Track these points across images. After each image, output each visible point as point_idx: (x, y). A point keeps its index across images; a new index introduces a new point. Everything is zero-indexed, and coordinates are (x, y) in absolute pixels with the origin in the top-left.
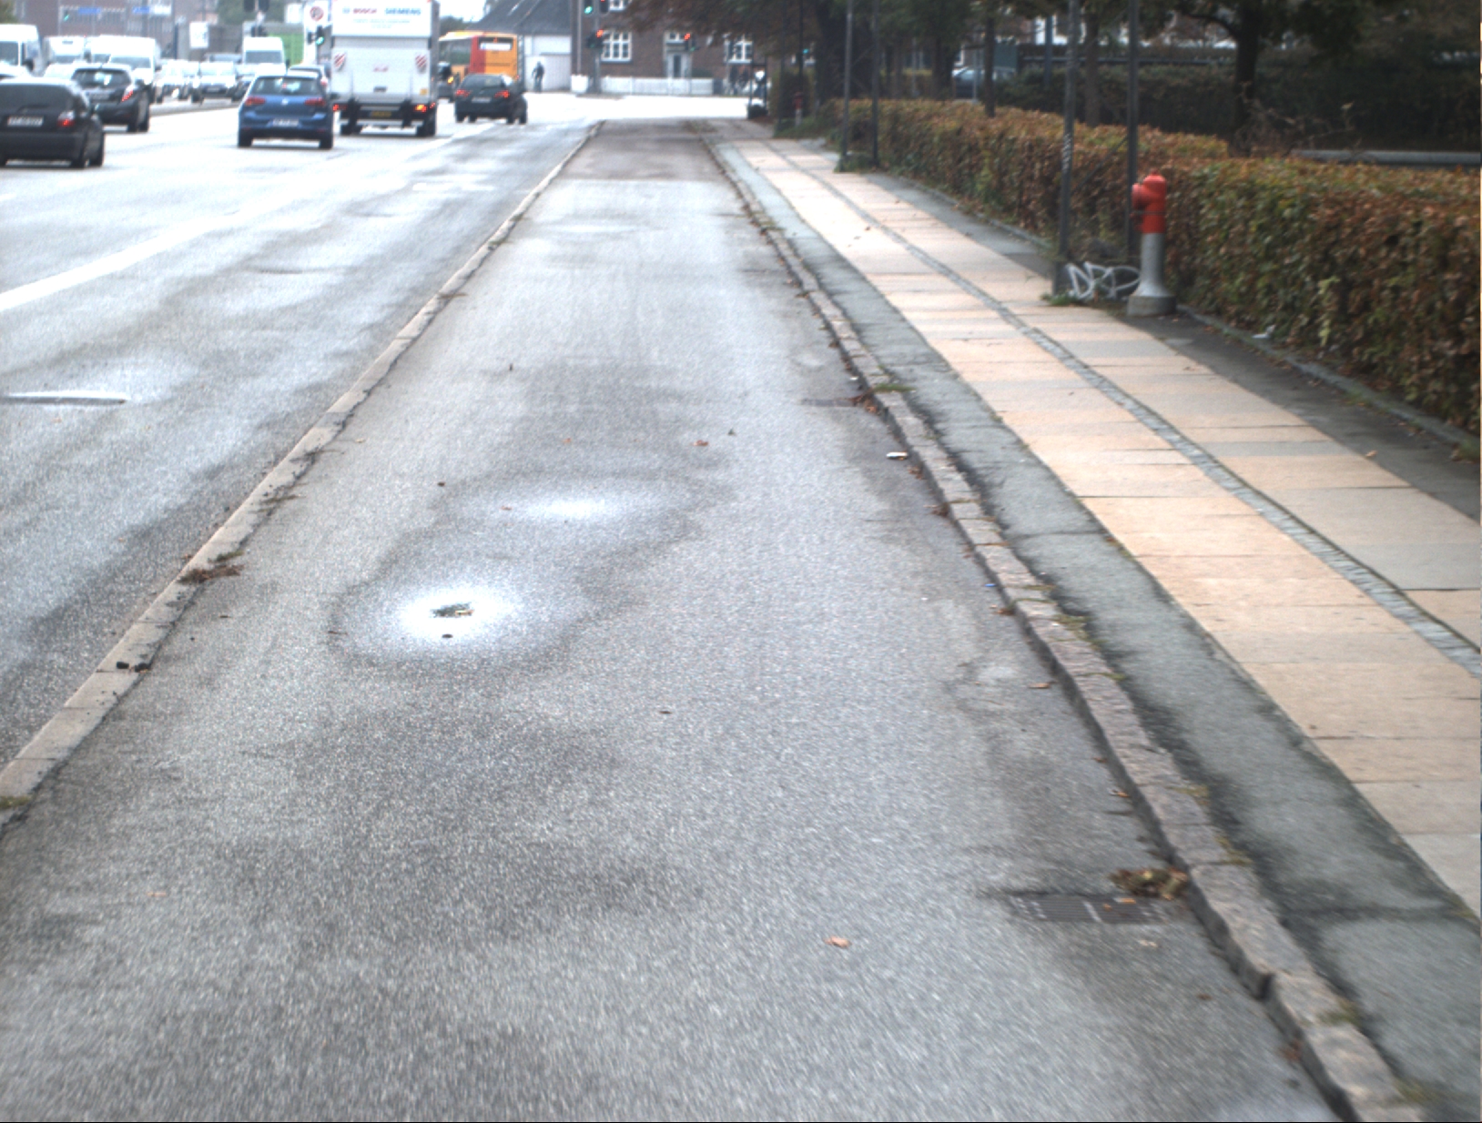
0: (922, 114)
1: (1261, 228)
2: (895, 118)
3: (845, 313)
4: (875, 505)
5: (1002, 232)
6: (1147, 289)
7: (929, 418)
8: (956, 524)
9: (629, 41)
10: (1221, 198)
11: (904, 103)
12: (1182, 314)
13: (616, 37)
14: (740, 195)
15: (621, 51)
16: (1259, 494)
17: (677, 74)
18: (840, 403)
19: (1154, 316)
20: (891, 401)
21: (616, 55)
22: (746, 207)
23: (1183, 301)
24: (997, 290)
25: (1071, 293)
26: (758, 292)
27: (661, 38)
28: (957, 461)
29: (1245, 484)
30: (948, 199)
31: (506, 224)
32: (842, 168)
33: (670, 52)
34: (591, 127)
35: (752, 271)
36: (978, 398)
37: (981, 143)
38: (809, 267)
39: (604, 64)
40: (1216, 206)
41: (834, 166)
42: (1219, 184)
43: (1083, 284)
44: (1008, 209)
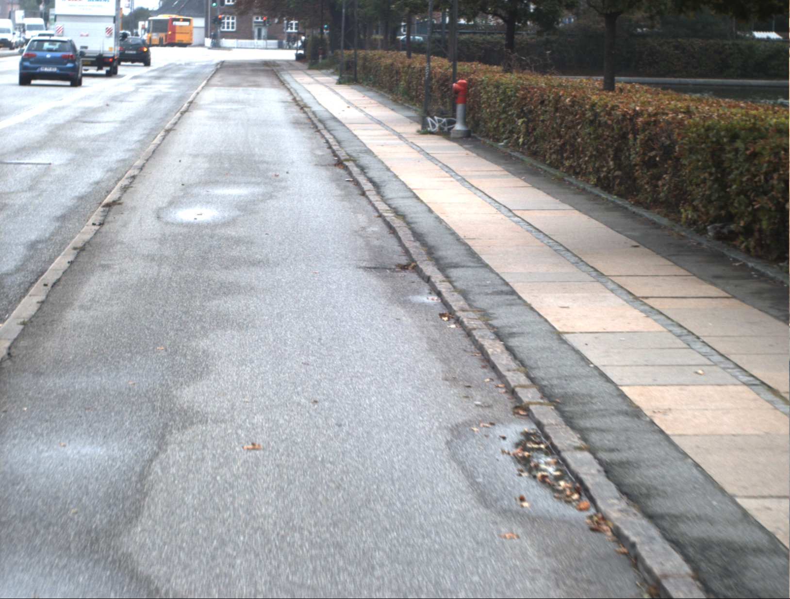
0: (377, 57)
1: (501, 101)
2: (365, 59)
3: (335, 137)
4: (339, 192)
5: (408, 108)
6: (458, 127)
7: (363, 169)
8: (367, 197)
9: (235, 21)
10: (488, 89)
11: (369, 52)
12: (473, 137)
13: (228, 19)
14: (291, 94)
15: (230, 26)
16: (477, 189)
17: (259, 38)
18: (329, 165)
19: (461, 138)
20: (349, 164)
21: (228, 28)
22: (294, 99)
23: (475, 132)
24: (399, 129)
25: (429, 129)
26: (299, 131)
27: (251, 19)
28: (370, 180)
29: (473, 186)
30: (387, 95)
31: (186, 105)
32: (340, 82)
33: (256, 26)
34: (218, 64)
35: (296, 123)
36: (383, 163)
37: (401, 69)
38: (321, 121)
39: (222, 32)
40: (487, 92)
41: (336, 81)
42: (487, 83)
43: (433, 125)
44: (412, 99)
